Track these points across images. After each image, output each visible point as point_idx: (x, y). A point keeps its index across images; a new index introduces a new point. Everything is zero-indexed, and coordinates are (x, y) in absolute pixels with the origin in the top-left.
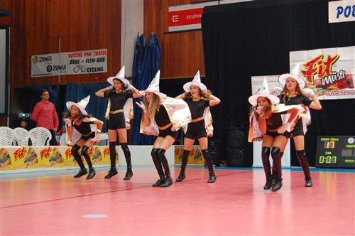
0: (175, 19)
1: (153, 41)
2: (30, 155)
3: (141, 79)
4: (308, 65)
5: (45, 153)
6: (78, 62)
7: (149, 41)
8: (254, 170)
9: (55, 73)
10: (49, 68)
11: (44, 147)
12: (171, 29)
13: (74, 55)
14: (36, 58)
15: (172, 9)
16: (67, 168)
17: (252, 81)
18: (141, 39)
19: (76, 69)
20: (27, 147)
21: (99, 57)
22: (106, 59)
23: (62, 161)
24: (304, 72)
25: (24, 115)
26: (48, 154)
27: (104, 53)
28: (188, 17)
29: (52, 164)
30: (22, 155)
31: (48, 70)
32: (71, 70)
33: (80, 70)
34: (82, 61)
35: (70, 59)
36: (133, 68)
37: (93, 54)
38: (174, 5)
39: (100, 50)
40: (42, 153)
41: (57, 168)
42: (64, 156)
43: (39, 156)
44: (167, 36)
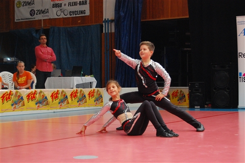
2: (17, 98)
3: (124, 21)
5: (31, 97)
6: (60, 5)
8: (240, 112)
9: (38, 17)
10: (32, 13)
14: (19, 3)
16: (53, 111)
17: (237, 21)
19: (59, 13)
22: (88, 2)
23: (47, 104)
25: (9, 59)
26: (34, 97)
29: (39, 106)
30: (9, 98)
31: (31, 15)
32: (54, 14)
33: (62, 14)
34: (65, 5)
35: (52, 3)
36: (115, 10)
40: (28, 96)
41: (44, 111)
42: (50, 99)
43: (25, 99)
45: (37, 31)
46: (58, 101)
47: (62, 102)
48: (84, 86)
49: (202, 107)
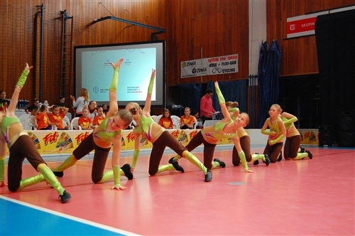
0: (292, 27)
1: (274, 46)
2: (182, 136)
3: (265, 77)
5: (193, 134)
6: (215, 65)
7: (271, 46)
9: (198, 74)
10: (194, 71)
13: (213, 60)
14: (185, 63)
15: (289, 20)
18: (264, 45)
19: (214, 71)
21: (232, 60)
22: (237, 62)
25: (176, 106)
27: (235, 57)
28: (303, 25)
32: (210, 72)
33: (217, 71)
34: (219, 65)
35: (209, 63)
36: (259, 68)
37: (227, 59)
38: (291, 16)
39: (232, 55)
43: (189, 137)
44: (286, 42)
45: (198, 85)
49: (330, 146)
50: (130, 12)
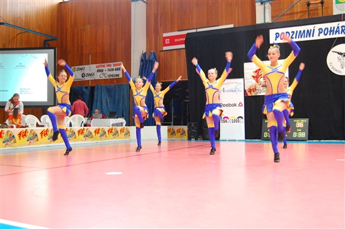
0: (167, 41)
1: (152, 56)
2: (71, 133)
4: (256, 72)
5: (81, 132)
6: (102, 71)
7: (149, 57)
8: (221, 142)
9: (87, 78)
10: (83, 75)
11: (80, 128)
12: (165, 48)
13: (100, 66)
14: (75, 69)
15: (165, 35)
16: (96, 142)
18: (144, 55)
19: (101, 76)
20: (69, 128)
21: (117, 67)
23: (92, 137)
24: (253, 77)
28: (176, 40)
29: (86, 139)
31: (82, 77)
32: (98, 76)
33: (104, 76)
34: (105, 70)
35: (97, 69)
36: (139, 74)
37: (112, 65)
38: (166, 32)
39: (117, 63)
40: (79, 131)
41: (89, 142)
42: (93, 133)
43: (77, 134)
44: (162, 53)
45: (86, 88)
46: (99, 135)
47: (102, 135)
48: (117, 125)
49: (196, 139)
50: (24, 20)
